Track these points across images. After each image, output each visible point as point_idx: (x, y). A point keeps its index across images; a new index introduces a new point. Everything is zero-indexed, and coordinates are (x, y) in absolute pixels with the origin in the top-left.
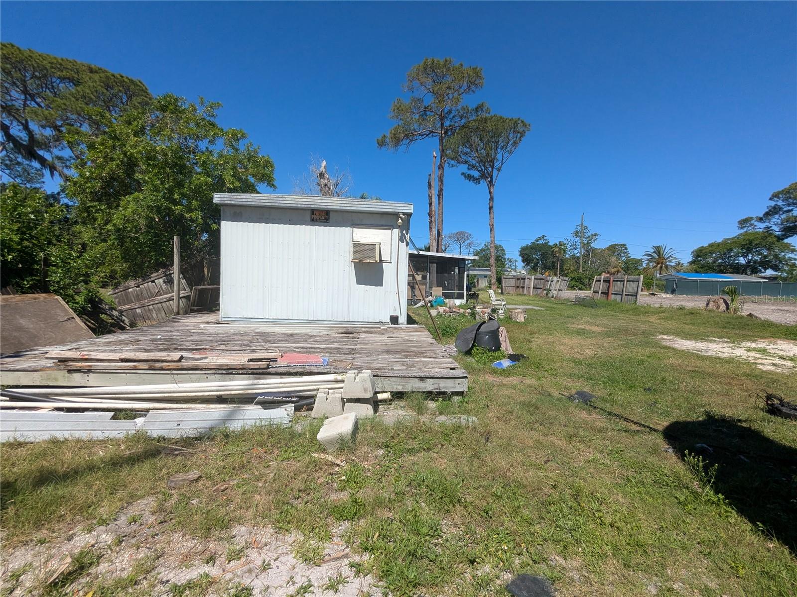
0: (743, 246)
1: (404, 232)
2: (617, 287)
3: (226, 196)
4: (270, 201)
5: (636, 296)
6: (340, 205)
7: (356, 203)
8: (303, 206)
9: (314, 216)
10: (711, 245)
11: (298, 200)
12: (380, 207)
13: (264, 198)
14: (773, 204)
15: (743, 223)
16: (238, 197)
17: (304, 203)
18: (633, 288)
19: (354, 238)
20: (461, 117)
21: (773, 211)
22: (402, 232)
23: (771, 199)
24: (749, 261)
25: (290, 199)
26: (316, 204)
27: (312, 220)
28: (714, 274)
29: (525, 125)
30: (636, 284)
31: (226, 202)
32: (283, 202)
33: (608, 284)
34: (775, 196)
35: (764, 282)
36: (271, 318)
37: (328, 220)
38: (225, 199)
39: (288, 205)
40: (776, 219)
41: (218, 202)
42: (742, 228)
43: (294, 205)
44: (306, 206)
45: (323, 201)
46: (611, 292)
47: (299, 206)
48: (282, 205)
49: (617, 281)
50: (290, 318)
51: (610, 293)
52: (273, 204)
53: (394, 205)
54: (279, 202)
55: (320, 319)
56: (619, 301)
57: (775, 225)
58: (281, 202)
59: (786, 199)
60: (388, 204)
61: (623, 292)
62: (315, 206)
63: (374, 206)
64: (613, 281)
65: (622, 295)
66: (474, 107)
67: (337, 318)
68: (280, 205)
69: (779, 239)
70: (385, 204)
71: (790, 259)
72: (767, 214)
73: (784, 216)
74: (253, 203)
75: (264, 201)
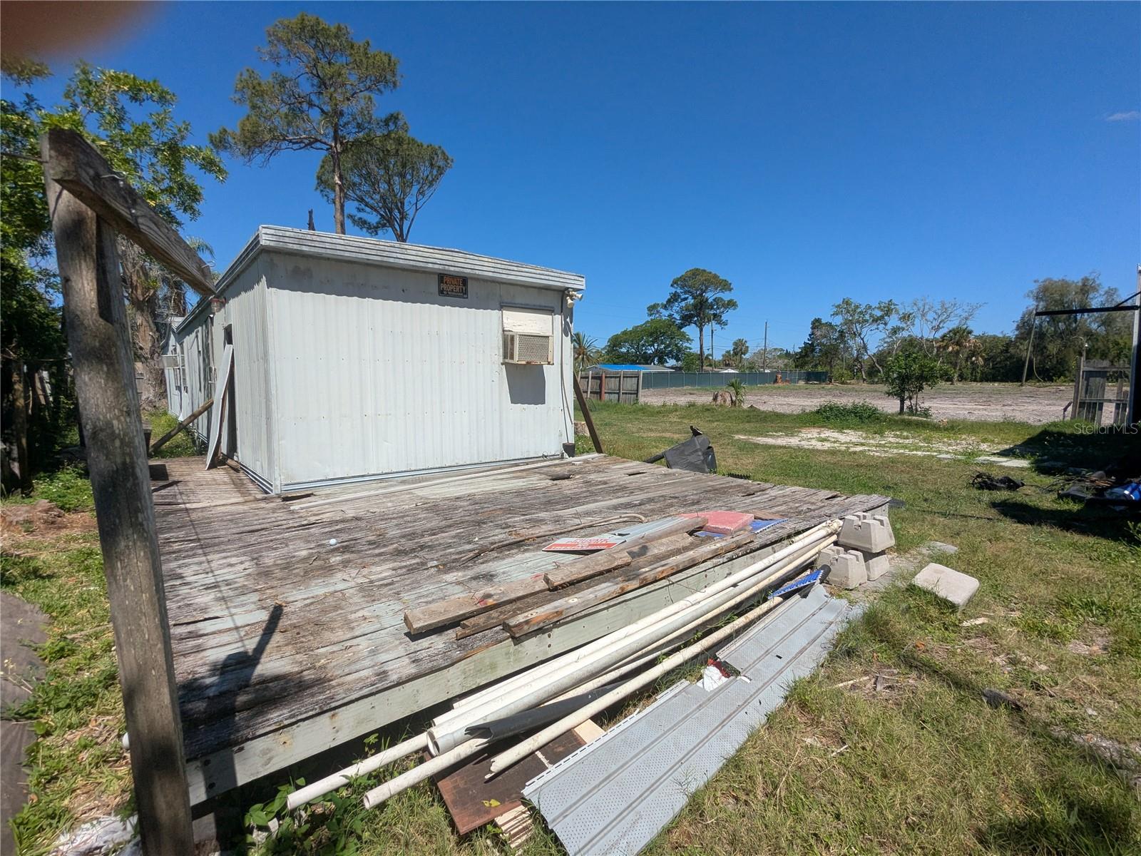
0: (651, 335)
1: (568, 320)
2: (611, 384)
3: (288, 234)
4: (379, 253)
5: (637, 394)
6: (493, 270)
7: (516, 269)
8: (436, 266)
9: (443, 286)
10: (625, 333)
11: (428, 255)
12: (547, 278)
13: (367, 246)
14: (673, 290)
15: (652, 309)
16: (315, 238)
17: (438, 262)
18: (632, 386)
19: (505, 325)
20: (359, 126)
21: (674, 298)
22: (565, 320)
23: (672, 286)
24: (656, 350)
25: (414, 253)
26: (457, 264)
27: (441, 292)
28: (628, 365)
29: (446, 159)
30: (635, 380)
31: (290, 246)
32: (402, 256)
33: (599, 381)
34: (675, 282)
35: (671, 373)
36: (380, 472)
37: (466, 293)
38: (287, 240)
39: (412, 263)
40: (676, 307)
41: (268, 243)
42: (651, 315)
43: (421, 264)
44: (441, 267)
45: (468, 261)
46: (604, 390)
47: (430, 265)
48: (401, 262)
49: (611, 377)
50: (413, 469)
51: (603, 392)
52: (385, 259)
53: (563, 276)
54: (395, 255)
55: (461, 463)
56: (616, 402)
57: (676, 312)
58: (399, 256)
59: (682, 287)
60: (556, 274)
61: (619, 390)
62: (457, 269)
63: (538, 276)
64: (606, 377)
65: (618, 393)
66: (383, 117)
67: (486, 458)
68: (397, 261)
69: (680, 327)
70: (552, 274)
71: (687, 348)
72: (669, 301)
73: (683, 304)
74: (347, 254)
75: (368, 251)
